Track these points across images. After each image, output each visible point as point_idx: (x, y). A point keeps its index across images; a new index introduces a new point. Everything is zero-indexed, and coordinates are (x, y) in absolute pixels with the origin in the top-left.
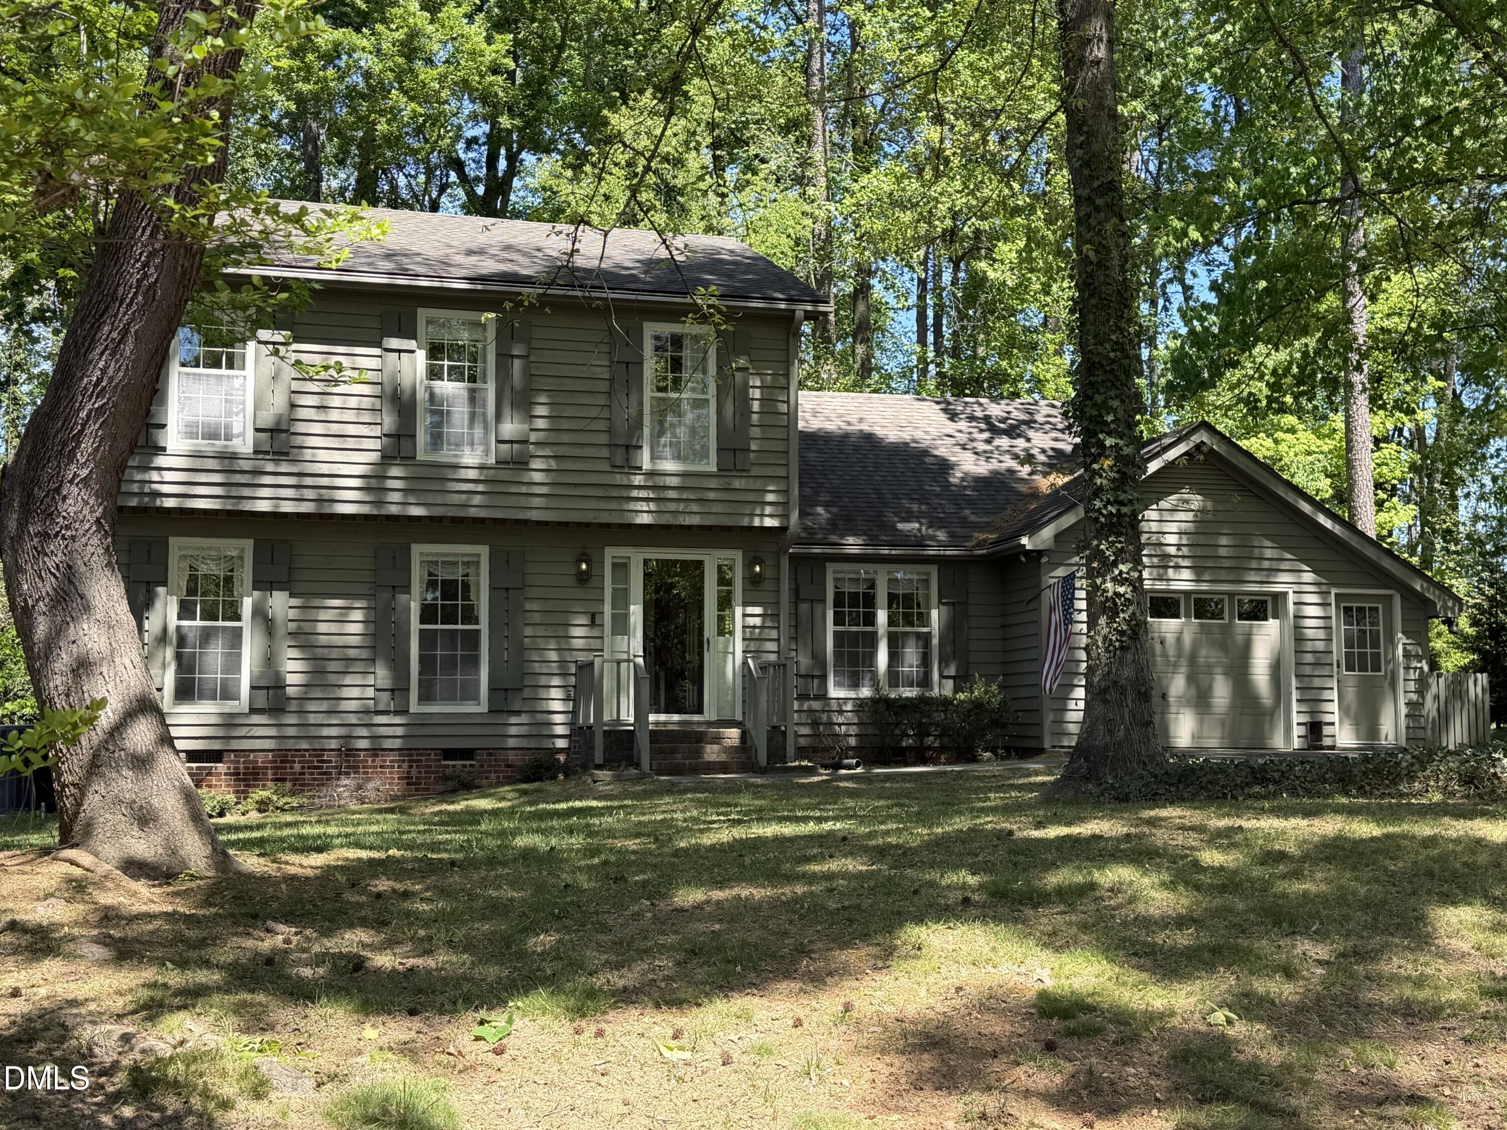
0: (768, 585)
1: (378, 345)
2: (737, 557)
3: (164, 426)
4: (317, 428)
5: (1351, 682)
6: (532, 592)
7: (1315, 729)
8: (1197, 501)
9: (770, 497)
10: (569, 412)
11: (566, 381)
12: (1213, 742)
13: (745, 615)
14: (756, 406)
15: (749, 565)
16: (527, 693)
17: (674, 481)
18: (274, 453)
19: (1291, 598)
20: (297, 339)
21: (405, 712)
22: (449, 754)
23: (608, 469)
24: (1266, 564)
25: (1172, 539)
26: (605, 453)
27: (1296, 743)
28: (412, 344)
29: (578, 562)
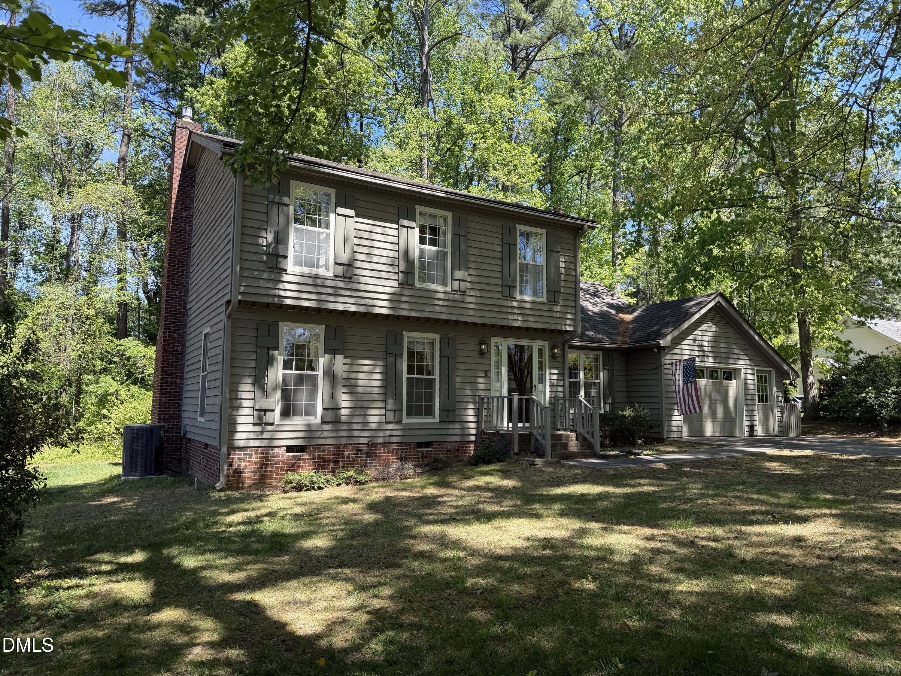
0: (559, 359)
1: (397, 223)
2: (546, 344)
3: (286, 257)
4: (367, 265)
5: (760, 407)
6: (459, 359)
7: (752, 427)
8: (714, 328)
9: (569, 316)
10: (484, 267)
11: (483, 251)
12: (717, 434)
13: (550, 374)
14: (563, 271)
15: (552, 348)
16: (457, 412)
17: (528, 306)
18: (345, 277)
19: (743, 371)
20: (357, 215)
21: (399, 422)
22: (420, 445)
23: (501, 297)
24: (735, 356)
25: (706, 344)
26: (500, 289)
27: (746, 434)
28: (413, 224)
29: (480, 344)
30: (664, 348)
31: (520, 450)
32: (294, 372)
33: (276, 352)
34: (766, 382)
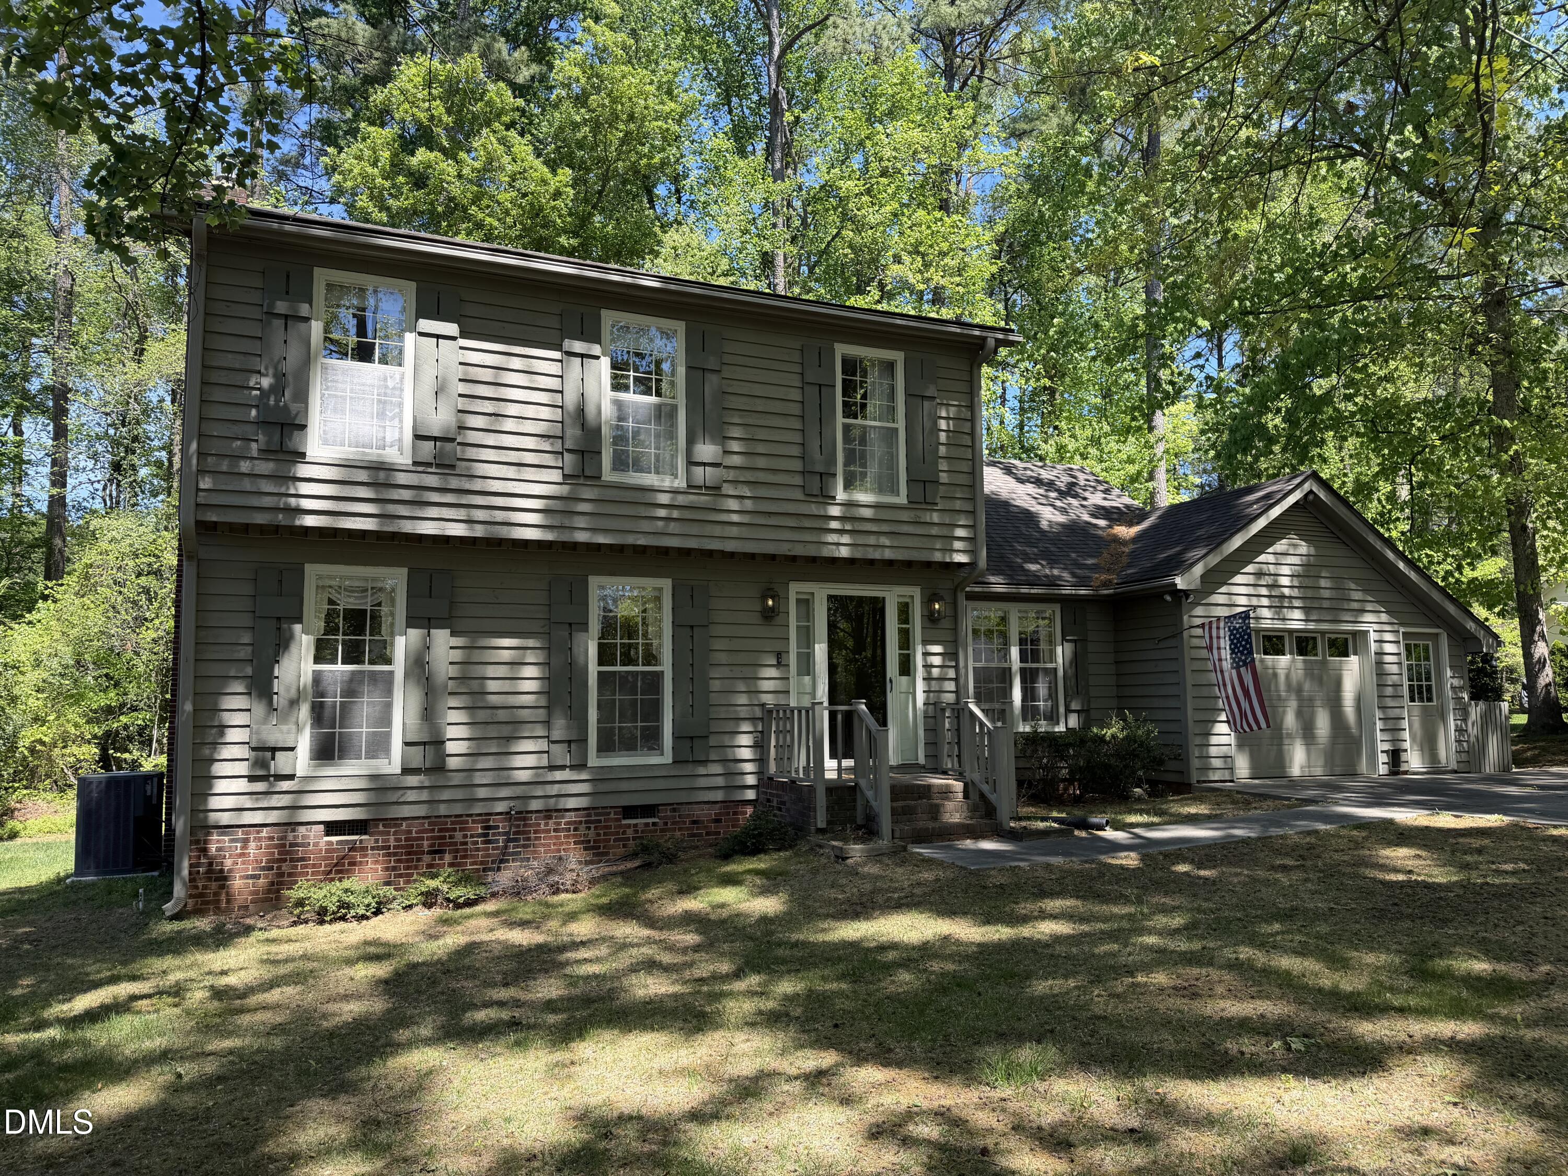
0: (946, 623)
1: (558, 347)
2: (916, 592)
3: (303, 427)
4: (491, 440)
5: (1416, 712)
6: (716, 630)
7: (1395, 756)
8: (1303, 548)
9: (960, 533)
10: (762, 434)
11: (758, 401)
12: (1318, 771)
13: (926, 654)
14: (943, 437)
15: (929, 600)
16: (713, 741)
17: (867, 513)
18: (438, 466)
19: (1373, 636)
20: (464, 334)
21: (581, 766)
22: (630, 811)
23: (802, 497)
24: (1355, 605)
25: (1285, 581)
26: (798, 480)
27: (1383, 769)
28: (596, 350)
29: (764, 598)
30: (1186, 593)
31: (829, 823)
32: (340, 667)
33: (298, 628)
34: (1427, 658)
